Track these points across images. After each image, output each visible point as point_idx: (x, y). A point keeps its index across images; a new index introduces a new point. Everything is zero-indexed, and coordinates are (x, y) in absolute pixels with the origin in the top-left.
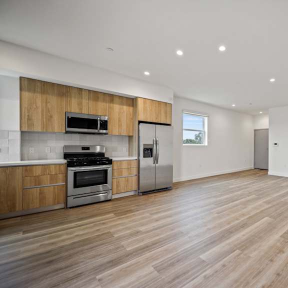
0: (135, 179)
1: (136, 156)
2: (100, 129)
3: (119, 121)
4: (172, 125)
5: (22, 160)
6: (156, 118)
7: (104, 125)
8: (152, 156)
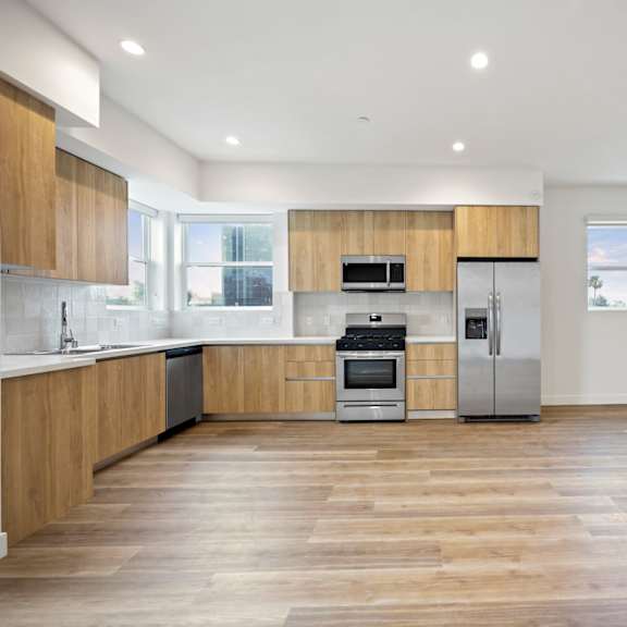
0: (450, 384)
1: (452, 335)
2: (391, 281)
3: (426, 261)
4: (540, 259)
5: (297, 334)
6: (499, 247)
7: (398, 272)
8: (485, 337)
